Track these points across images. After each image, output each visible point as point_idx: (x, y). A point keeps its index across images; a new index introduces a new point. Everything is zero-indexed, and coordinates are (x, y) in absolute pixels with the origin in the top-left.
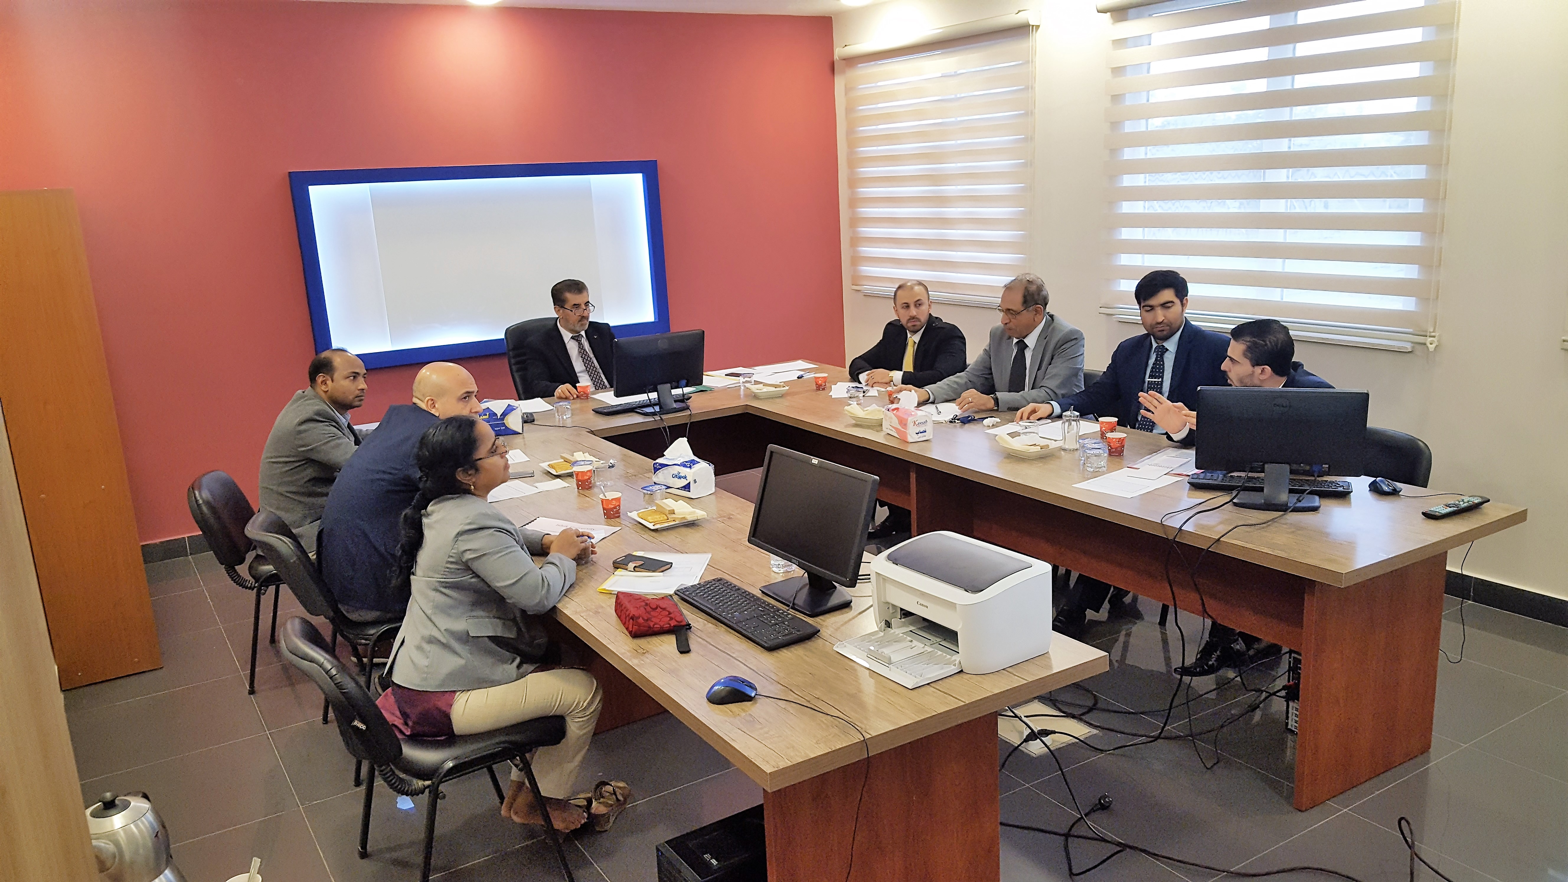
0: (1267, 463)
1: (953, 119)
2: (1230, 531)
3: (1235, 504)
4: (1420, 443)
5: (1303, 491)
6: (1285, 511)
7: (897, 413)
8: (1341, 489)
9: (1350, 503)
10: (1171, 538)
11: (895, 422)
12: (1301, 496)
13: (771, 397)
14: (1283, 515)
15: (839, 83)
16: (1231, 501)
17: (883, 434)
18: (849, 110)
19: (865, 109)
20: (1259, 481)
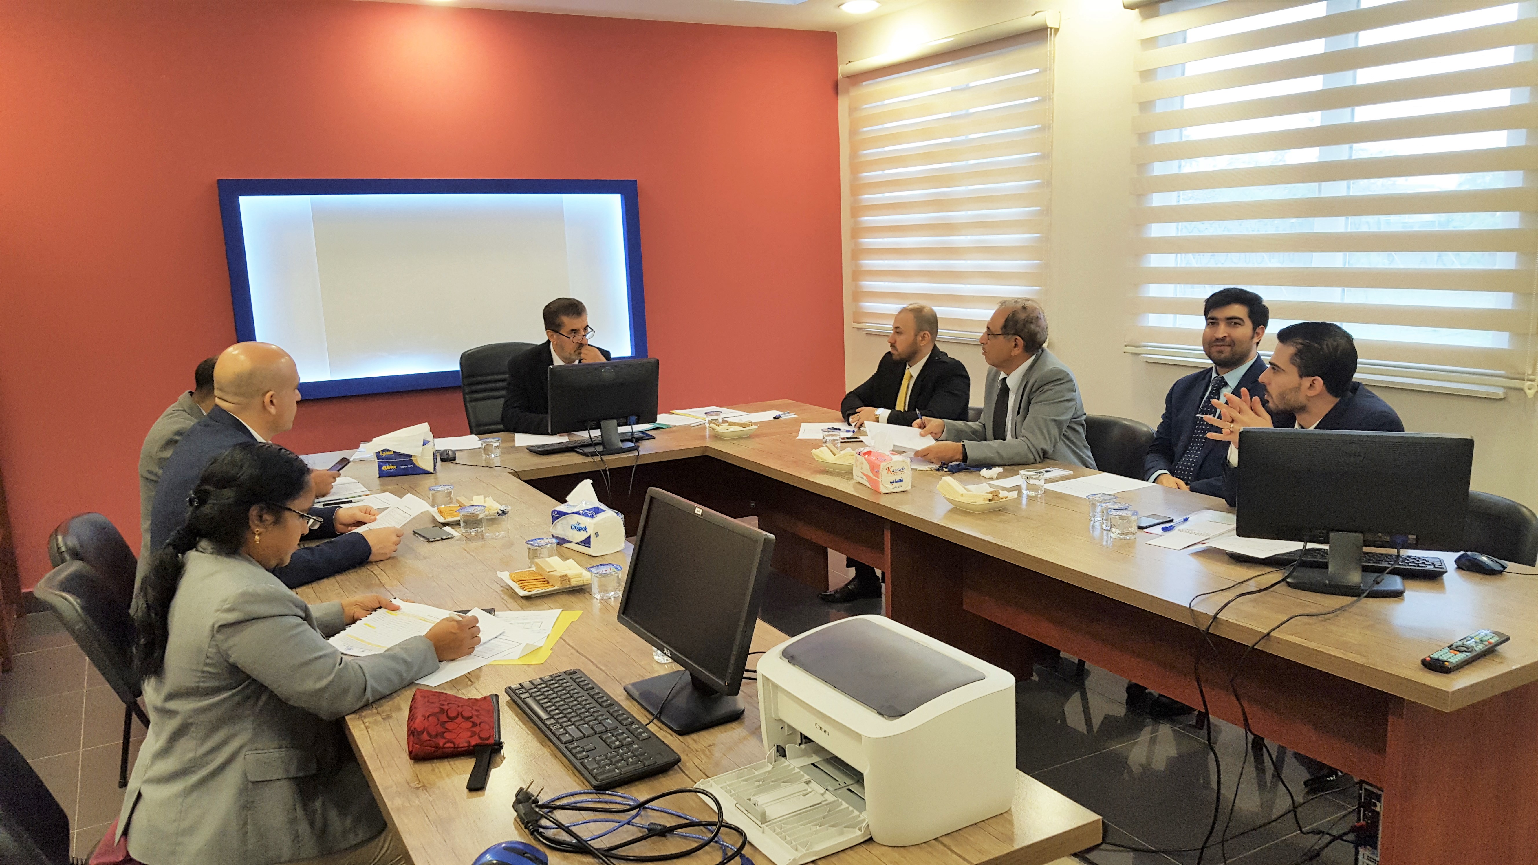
0: (1332, 530)
1: (963, 138)
2: (1284, 622)
3: (1289, 585)
4: (1524, 510)
5: (1381, 570)
6: (1358, 595)
7: (869, 458)
8: (1431, 568)
9: (1442, 586)
10: (1203, 628)
11: (866, 467)
12: (1378, 577)
13: (737, 438)
14: (1353, 603)
15: (843, 103)
16: (1283, 580)
17: (852, 482)
18: (853, 132)
19: (869, 130)
20: (1319, 553)
